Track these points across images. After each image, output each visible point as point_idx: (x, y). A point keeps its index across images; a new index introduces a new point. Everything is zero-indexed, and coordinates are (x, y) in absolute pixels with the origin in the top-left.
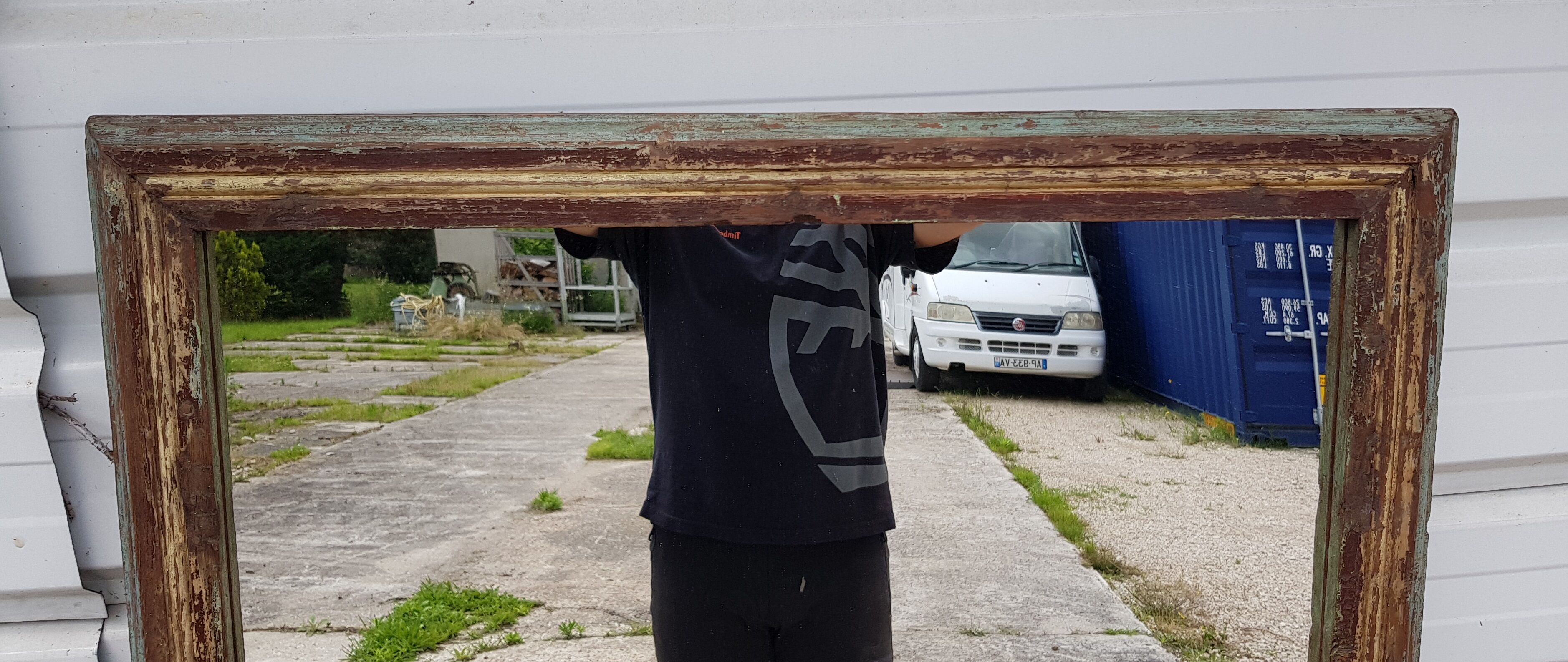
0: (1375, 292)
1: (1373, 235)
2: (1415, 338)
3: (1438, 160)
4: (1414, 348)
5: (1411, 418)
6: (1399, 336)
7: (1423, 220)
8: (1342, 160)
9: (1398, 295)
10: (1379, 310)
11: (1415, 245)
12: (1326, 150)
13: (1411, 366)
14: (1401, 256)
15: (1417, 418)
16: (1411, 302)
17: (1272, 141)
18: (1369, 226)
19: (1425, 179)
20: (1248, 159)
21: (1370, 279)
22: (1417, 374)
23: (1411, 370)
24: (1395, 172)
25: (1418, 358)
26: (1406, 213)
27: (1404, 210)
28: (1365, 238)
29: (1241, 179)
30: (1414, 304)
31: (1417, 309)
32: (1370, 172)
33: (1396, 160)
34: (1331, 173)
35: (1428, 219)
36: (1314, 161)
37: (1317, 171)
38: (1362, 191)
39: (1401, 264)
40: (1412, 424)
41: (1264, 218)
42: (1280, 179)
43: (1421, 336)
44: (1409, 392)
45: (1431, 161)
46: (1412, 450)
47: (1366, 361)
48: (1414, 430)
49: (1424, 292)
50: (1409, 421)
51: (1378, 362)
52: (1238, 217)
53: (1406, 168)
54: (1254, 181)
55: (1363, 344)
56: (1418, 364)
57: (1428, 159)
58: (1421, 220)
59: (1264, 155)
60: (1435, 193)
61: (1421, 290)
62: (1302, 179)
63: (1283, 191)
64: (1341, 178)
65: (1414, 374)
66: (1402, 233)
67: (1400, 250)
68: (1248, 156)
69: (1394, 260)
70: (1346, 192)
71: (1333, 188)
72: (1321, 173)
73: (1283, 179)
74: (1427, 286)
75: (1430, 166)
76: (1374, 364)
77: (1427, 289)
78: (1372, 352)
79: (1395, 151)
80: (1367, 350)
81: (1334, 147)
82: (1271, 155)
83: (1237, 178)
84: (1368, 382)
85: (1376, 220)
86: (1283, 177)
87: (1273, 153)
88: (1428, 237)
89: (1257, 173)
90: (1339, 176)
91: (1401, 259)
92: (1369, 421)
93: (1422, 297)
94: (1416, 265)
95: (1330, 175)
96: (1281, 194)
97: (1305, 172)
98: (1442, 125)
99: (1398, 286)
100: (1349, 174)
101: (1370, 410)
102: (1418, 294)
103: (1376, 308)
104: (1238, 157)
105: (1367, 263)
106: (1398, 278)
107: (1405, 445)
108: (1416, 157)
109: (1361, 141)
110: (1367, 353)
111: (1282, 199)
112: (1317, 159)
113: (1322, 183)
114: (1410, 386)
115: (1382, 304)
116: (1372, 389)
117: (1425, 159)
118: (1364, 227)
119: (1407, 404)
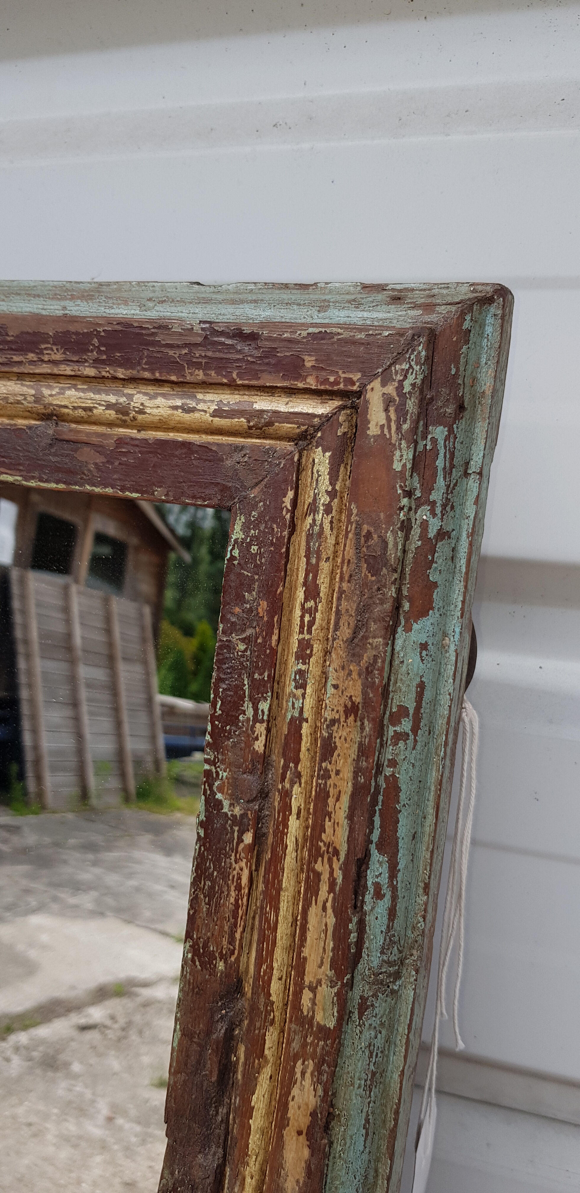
0: (250, 676)
1: (254, 549)
2: (331, 801)
3: (407, 388)
4: (328, 824)
5: (313, 989)
6: (296, 789)
7: (365, 528)
8: (200, 375)
9: (299, 692)
10: (256, 720)
11: (345, 585)
12: (171, 353)
13: (318, 867)
14: (310, 604)
15: (326, 992)
16: (328, 715)
17: (72, 328)
18: (246, 528)
19: (373, 430)
20: (31, 362)
21: (242, 647)
22: (331, 889)
23: (318, 875)
24: (310, 411)
25: (336, 852)
26: (328, 509)
27: (324, 499)
28: (236, 553)
29: (19, 402)
30: (333, 722)
31: (340, 734)
32: (257, 406)
33: (311, 382)
34: (179, 403)
35: (377, 527)
36: (147, 375)
37: (153, 397)
38: (238, 449)
39: (312, 623)
40: (313, 1002)
41: (53, 485)
42: (85, 409)
43: (345, 800)
44: (310, 926)
45: (390, 389)
46: (311, 1064)
47: (224, 827)
48: (319, 1018)
49: (358, 699)
50: (307, 995)
51: (248, 838)
52: (10, 479)
53: (337, 403)
54: (39, 407)
55: (221, 789)
56: (336, 866)
57: (384, 384)
58: (359, 526)
59: (58, 357)
60: (397, 466)
61: (350, 692)
62: (123, 410)
63: (88, 434)
64: (197, 415)
65: (324, 888)
66: (318, 553)
67: (312, 592)
68: (31, 356)
69: (298, 612)
70: (204, 448)
71: (181, 437)
72: (160, 401)
73: (90, 409)
74: (365, 686)
75: (388, 402)
76: (240, 840)
77: (364, 693)
78: (237, 811)
79: (309, 362)
80: (226, 803)
81: (186, 345)
82: (70, 356)
83: (11, 400)
84: (225, 875)
85: (261, 515)
86: (89, 404)
87: (74, 353)
88: (374, 570)
89: (46, 392)
90: (192, 410)
91: (312, 612)
92: (221, 966)
93: (351, 710)
94: (345, 632)
95: (175, 408)
96: (84, 438)
97: (130, 397)
98: (443, 309)
99: (300, 672)
100: (214, 407)
101: (225, 942)
102: (344, 699)
103: (250, 713)
104: (16, 358)
105: (237, 610)
106: (303, 655)
107: (296, 1045)
108: (356, 376)
109: (239, 334)
110: (225, 810)
111: (86, 449)
112: (152, 371)
113: (162, 425)
114: (314, 911)
115: (264, 706)
116: (233, 894)
117: (376, 384)
118: (238, 527)
119: (306, 952)
